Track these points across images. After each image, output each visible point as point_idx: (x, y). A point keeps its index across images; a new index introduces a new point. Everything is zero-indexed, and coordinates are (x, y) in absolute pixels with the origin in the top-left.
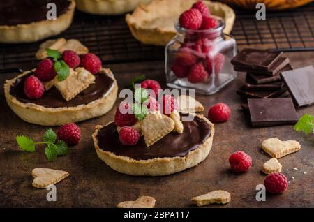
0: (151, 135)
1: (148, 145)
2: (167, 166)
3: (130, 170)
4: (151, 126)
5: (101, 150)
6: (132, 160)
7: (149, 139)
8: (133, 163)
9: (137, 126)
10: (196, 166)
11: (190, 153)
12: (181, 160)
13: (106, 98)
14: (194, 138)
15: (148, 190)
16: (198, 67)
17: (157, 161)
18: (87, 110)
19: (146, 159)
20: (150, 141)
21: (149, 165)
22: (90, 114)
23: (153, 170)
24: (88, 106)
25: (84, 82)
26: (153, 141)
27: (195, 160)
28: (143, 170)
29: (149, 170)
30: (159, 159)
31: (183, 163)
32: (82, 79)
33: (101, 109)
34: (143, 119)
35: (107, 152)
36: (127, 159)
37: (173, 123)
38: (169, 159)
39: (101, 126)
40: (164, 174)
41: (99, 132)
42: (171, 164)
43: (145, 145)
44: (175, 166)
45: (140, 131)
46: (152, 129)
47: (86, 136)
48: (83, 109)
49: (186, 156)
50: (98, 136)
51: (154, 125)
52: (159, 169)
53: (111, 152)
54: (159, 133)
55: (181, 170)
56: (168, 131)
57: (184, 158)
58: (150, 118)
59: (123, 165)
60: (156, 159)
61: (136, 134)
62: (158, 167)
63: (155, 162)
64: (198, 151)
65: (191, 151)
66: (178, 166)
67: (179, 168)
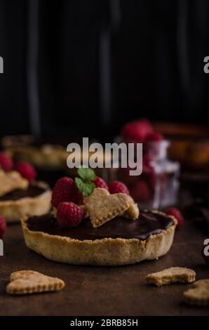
0: (99, 213)
1: (95, 226)
2: (121, 251)
3: (70, 255)
4: (100, 203)
5: (32, 232)
6: (73, 240)
7: (97, 218)
8: (74, 243)
10: (155, 259)
11: (152, 237)
12: (140, 244)
14: (153, 224)
17: (109, 242)
19: (93, 240)
20: (97, 221)
21: (96, 248)
23: (101, 255)
24: (17, 203)
26: (100, 221)
27: (156, 249)
28: (87, 255)
29: (96, 254)
30: (110, 239)
31: (142, 249)
34: (89, 195)
35: (40, 232)
36: (68, 239)
38: (124, 240)
40: (115, 264)
42: (126, 249)
43: (91, 226)
44: (131, 253)
45: (85, 210)
46: (101, 207)
49: (147, 239)
51: (103, 202)
52: (110, 254)
53: (45, 232)
54: (110, 210)
55: (138, 261)
56: (122, 209)
57: (143, 242)
58: (98, 195)
59: (61, 248)
60: (106, 239)
61: (79, 211)
62: (109, 251)
63: (106, 243)
64: (162, 236)
65: (153, 234)
66: (134, 254)
67: (135, 256)
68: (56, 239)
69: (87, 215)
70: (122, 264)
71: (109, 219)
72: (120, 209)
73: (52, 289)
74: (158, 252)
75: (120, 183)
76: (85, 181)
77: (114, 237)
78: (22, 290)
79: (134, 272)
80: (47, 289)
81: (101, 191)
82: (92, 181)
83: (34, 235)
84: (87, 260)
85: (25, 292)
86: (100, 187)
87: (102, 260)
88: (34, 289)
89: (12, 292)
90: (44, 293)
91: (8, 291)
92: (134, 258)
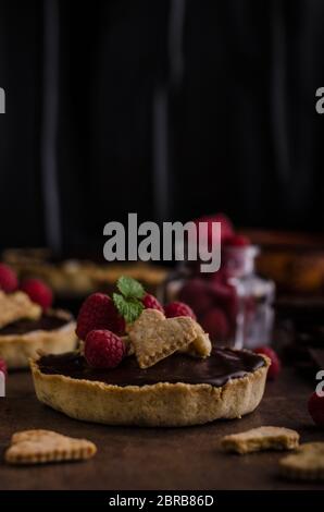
0: (150, 345)
1: (143, 366)
2: (183, 402)
3: (105, 409)
4: (151, 331)
6: (111, 386)
7: (146, 354)
8: (111, 391)
11: (231, 381)
12: (213, 392)
17: (164, 388)
19: (141, 385)
20: (147, 358)
21: (145, 398)
23: (152, 409)
26: (151, 357)
27: (237, 402)
28: (131, 409)
29: (145, 408)
30: (167, 384)
31: (217, 401)
34: (134, 319)
35: (57, 376)
36: (102, 385)
38: (188, 386)
40: (175, 423)
42: (192, 400)
44: (199, 407)
45: (129, 343)
46: (153, 337)
49: (224, 385)
50: (41, 362)
51: (156, 329)
52: (166, 408)
53: (66, 375)
54: (167, 342)
55: (210, 420)
56: (186, 340)
57: (218, 390)
58: (148, 320)
59: (91, 400)
60: (161, 384)
61: (119, 344)
62: (165, 403)
63: (160, 389)
64: (246, 382)
65: (233, 378)
66: (204, 408)
67: (206, 411)
68: (84, 385)
69: (132, 351)
70: (185, 424)
71: (165, 356)
72: (182, 340)
73: (77, 456)
74: (241, 406)
75: (182, 305)
76: (129, 299)
77: (174, 382)
78: (29, 457)
79: (203, 436)
80: (68, 457)
81: (153, 313)
82: (139, 300)
83: (49, 381)
84: (132, 418)
85: (35, 460)
86: (152, 307)
87: (154, 417)
88: (48, 455)
89: (14, 461)
90: (64, 462)
91: (8, 459)
92: (204, 414)
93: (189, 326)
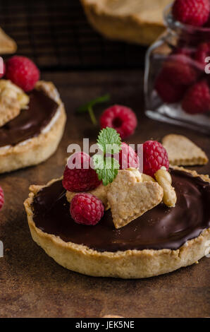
0: (123, 210)
1: (118, 227)
2: (148, 263)
3: (87, 267)
4: (124, 194)
5: (39, 231)
6: (91, 252)
7: (120, 217)
8: (92, 256)
9: (100, 191)
10: (194, 264)
11: (187, 244)
12: (172, 254)
13: (46, 136)
14: (194, 216)
15: (115, 303)
16: (200, 88)
17: (133, 255)
18: (14, 156)
19: (115, 251)
20: (121, 221)
21: (120, 261)
22: (20, 162)
23: (124, 269)
24: (16, 149)
25: (10, 107)
26: (125, 221)
27: (194, 255)
28: (108, 268)
29: (118, 269)
30: (135, 251)
31: (175, 259)
32: (9, 101)
33: (37, 154)
34: (111, 181)
36: (82, 249)
37: (161, 192)
38: (152, 252)
39: (39, 188)
40: (142, 277)
41: (35, 198)
42: (155, 261)
43: (113, 226)
44: (161, 265)
45: (105, 201)
46: (126, 201)
47: (11, 200)
48: (7, 155)
49: (181, 248)
50: (34, 205)
51: (128, 193)
52: (135, 267)
54: (137, 207)
55: (171, 271)
56: (152, 204)
57: (176, 252)
58: (122, 182)
59: (76, 259)
60: (130, 251)
61: (98, 207)
62: (134, 264)
63: (129, 256)
64: (201, 240)
65: (190, 239)
66: (166, 264)
67: (167, 267)
68: (70, 249)
70: (151, 276)
71: (135, 218)
72: (149, 205)
77: (141, 248)
81: (128, 176)
84: (108, 274)
87: (126, 274)
92: (166, 269)
93: (155, 193)
